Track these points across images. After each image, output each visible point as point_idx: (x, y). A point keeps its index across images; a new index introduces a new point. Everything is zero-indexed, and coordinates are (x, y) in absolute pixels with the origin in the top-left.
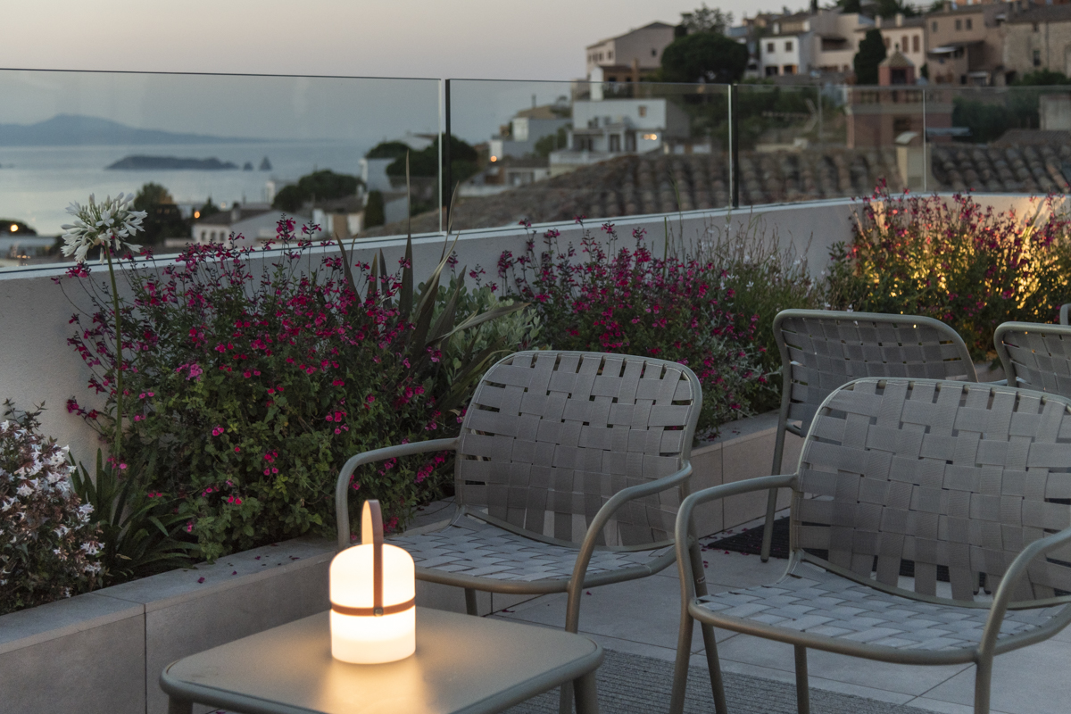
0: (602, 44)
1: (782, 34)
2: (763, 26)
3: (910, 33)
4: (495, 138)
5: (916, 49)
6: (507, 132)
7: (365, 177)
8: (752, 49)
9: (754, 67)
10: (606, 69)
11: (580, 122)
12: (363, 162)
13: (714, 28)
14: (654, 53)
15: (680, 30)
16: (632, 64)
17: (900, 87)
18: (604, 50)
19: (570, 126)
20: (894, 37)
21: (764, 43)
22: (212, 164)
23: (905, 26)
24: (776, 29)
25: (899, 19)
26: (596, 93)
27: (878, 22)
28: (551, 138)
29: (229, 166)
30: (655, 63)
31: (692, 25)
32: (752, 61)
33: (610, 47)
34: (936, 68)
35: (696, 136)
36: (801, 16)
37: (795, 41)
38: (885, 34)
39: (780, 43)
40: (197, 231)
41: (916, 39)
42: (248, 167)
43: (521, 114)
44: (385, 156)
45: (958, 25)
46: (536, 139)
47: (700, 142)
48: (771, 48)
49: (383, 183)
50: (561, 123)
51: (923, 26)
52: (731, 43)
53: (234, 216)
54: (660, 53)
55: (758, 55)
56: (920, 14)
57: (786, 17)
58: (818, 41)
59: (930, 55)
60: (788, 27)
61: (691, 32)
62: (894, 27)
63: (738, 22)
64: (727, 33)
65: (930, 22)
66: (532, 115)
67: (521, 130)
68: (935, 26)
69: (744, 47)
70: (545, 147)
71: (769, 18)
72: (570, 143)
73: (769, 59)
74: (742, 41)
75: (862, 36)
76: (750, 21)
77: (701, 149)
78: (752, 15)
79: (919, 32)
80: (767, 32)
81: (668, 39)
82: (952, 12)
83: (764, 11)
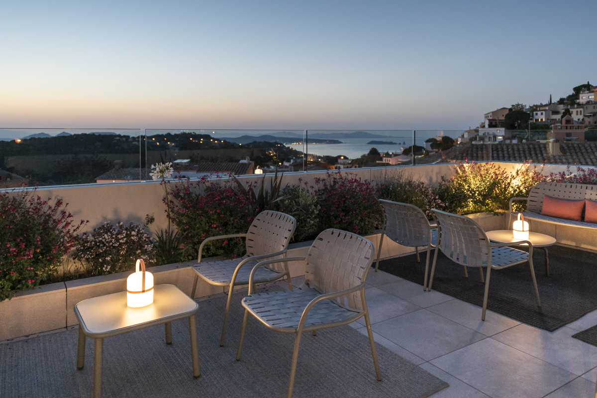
0: (489, 113)
1: (540, 110)
2: (535, 108)
3: (579, 110)
4: (459, 137)
5: (581, 114)
6: (463, 136)
7: (425, 147)
8: (531, 115)
9: (532, 119)
10: (489, 120)
11: (481, 134)
12: (425, 143)
13: (521, 109)
14: (503, 116)
15: (510, 110)
16: (497, 119)
17: (569, 125)
18: (489, 115)
19: (478, 135)
20: (574, 111)
21: (535, 113)
22: (391, 143)
23: (577, 108)
24: (538, 109)
25: (576, 106)
26: (487, 126)
27: (569, 107)
28: (473, 137)
29: (395, 144)
30: (503, 118)
31: (514, 108)
32: (531, 118)
33: (491, 114)
34: (587, 120)
35: (514, 137)
36: (546, 105)
37: (544, 112)
38: (571, 110)
39: (539, 113)
40: (384, 159)
41: (581, 111)
42: (400, 144)
43: (466, 131)
44: (430, 142)
45: (594, 107)
46: (470, 137)
47: (514, 139)
48: (537, 114)
49: (430, 149)
50: (476, 134)
51: (583, 108)
52: (525, 113)
53: (392, 156)
54: (504, 116)
55: (533, 116)
56: (582, 104)
57: (542, 106)
58: (551, 112)
59: (585, 116)
60: (542, 108)
61: (513, 110)
62: (574, 108)
63: (527, 107)
64: (524, 110)
65: (585, 106)
66: (469, 132)
67: (466, 136)
68: (587, 108)
69: (529, 114)
70: (472, 139)
71: (537, 106)
72: (478, 139)
73: (536, 117)
74: (529, 112)
75: (564, 111)
76: (531, 107)
77: (515, 141)
78: (532, 105)
79: (582, 109)
80: (536, 110)
81: (507, 112)
82: (592, 104)
83: (535, 104)
